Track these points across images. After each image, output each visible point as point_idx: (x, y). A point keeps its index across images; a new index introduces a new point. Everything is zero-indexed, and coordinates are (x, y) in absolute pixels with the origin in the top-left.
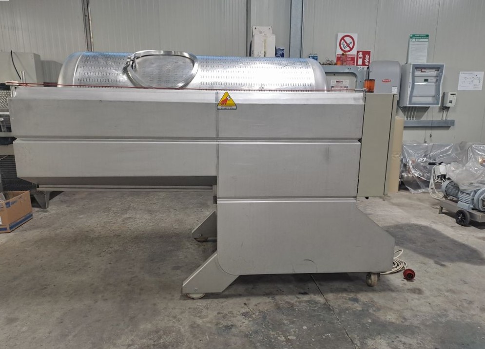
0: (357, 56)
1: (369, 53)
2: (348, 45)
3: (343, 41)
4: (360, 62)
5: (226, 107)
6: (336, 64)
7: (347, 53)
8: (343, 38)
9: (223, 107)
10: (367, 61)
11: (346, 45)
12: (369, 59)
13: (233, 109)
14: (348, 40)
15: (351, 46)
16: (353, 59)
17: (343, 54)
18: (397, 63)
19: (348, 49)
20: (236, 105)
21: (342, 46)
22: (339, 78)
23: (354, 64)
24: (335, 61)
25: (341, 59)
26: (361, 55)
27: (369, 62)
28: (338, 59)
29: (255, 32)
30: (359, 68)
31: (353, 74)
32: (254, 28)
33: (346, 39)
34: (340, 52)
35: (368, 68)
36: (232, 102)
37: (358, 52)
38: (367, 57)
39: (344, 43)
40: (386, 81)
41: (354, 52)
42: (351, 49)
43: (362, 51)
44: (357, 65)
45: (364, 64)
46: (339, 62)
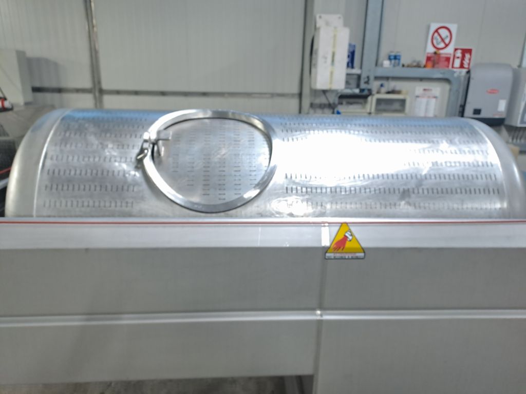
0: (454, 56)
1: (469, 51)
2: (443, 40)
3: (436, 34)
4: (457, 63)
5: (343, 255)
6: (425, 67)
7: (441, 52)
8: (436, 31)
9: (338, 255)
10: (466, 62)
11: (439, 40)
12: (470, 60)
13: (357, 258)
14: (444, 33)
15: (447, 41)
16: (448, 59)
17: (435, 53)
18: (510, 66)
19: (442, 45)
20: (364, 250)
21: (435, 42)
22: (426, 85)
23: (448, 67)
24: (424, 62)
25: (432, 59)
26: (459, 54)
27: (469, 64)
28: (429, 59)
29: (320, 23)
30: (454, 72)
31: (447, 80)
32: (318, 16)
33: (441, 31)
34: (431, 50)
35: (468, 72)
36: (356, 245)
37: (456, 50)
38: (467, 56)
39: (438, 37)
40: (493, 92)
41: (449, 50)
42: (447, 45)
43: (461, 49)
44: (453, 67)
45: (462, 66)
46: (430, 64)
